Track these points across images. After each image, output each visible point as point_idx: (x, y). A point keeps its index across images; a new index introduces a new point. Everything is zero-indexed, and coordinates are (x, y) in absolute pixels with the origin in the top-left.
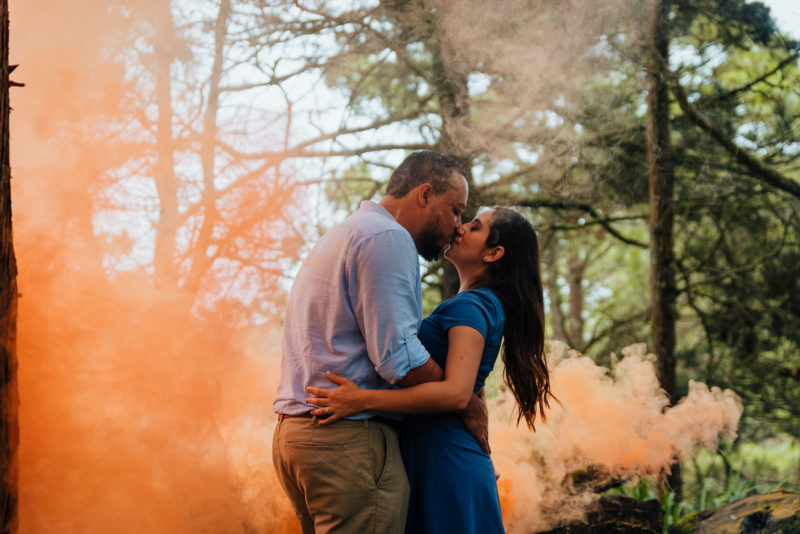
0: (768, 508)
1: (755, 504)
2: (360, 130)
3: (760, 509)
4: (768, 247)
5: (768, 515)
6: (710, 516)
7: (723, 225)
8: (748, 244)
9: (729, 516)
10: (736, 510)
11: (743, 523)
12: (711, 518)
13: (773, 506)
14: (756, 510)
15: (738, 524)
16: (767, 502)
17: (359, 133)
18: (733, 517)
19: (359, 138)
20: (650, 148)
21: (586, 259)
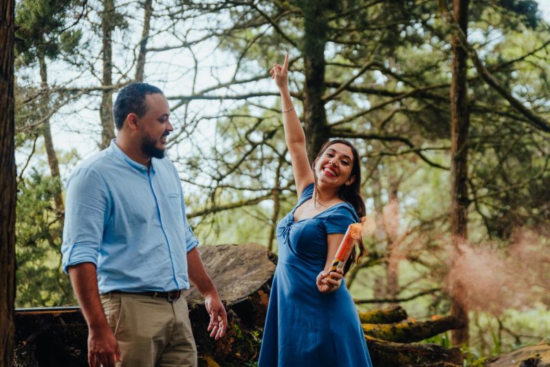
0: (538, 355)
1: (529, 353)
2: (246, 81)
3: (533, 356)
4: (533, 172)
5: (538, 361)
6: (496, 360)
7: (501, 155)
8: (519, 169)
9: (510, 360)
10: (515, 356)
12: (497, 362)
13: (542, 355)
14: (529, 357)
15: (517, 366)
16: (537, 351)
17: (244, 84)
18: (513, 361)
19: (245, 87)
20: (452, 100)
21: (402, 176)
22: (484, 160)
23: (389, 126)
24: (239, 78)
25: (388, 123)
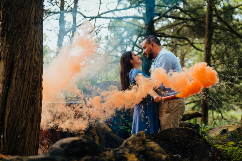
0: (227, 128)
1: (225, 127)
2: (121, 10)
3: (226, 128)
4: (240, 54)
5: (227, 130)
6: (212, 129)
7: (227, 46)
8: (234, 52)
9: (217, 130)
10: (219, 128)
11: (221, 132)
12: (213, 130)
13: (229, 128)
14: (225, 129)
15: (219, 132)
16: (228, 127)
17: (120, 11)
18: (218, 130)
19: (120, 12)
20: (206, 23)
21: (186, 52)
22: (220, 47)
23: (180, 32)
24: (118, 8)
25: (180, 31)
